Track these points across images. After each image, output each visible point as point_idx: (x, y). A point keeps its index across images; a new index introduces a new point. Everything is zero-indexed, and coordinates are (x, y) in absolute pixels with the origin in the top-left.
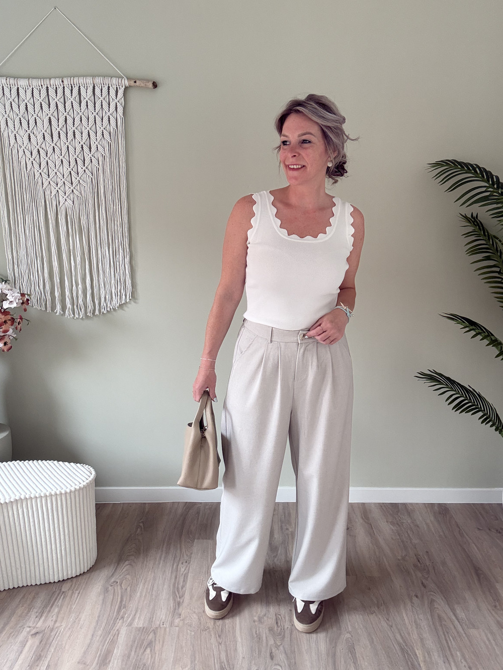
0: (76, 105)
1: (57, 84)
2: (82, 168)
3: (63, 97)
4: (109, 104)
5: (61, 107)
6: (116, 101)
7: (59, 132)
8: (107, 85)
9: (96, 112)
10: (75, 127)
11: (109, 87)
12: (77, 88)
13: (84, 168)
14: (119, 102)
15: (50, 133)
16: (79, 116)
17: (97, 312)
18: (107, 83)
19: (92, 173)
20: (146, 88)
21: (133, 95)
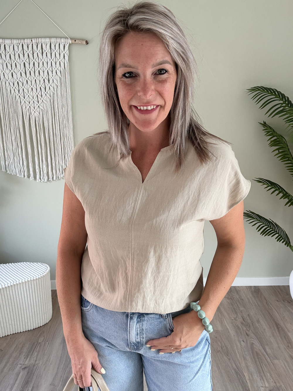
0: (40, 55)
1: (28, 43)
2: (44, 93)
3: (32, 50)
4: (60, 54)
5: (31, 56)
6: (64, 52)
7: (30, 71)
8: (59, 43)
9: (52, 59)
10: (40, 68)
11: (59, 44)
12: (40, 45)
13: (46, 93)
14: (65, 53)
15: (25, 72)
16: (42, 61)
17: (54, 179)
18: (58, 42)
19: (50, 96)
20: (82, 44)
21: (75, 48)
